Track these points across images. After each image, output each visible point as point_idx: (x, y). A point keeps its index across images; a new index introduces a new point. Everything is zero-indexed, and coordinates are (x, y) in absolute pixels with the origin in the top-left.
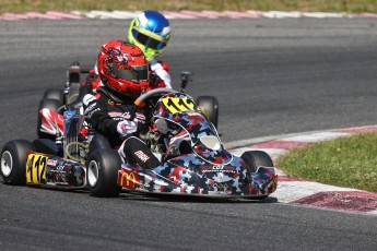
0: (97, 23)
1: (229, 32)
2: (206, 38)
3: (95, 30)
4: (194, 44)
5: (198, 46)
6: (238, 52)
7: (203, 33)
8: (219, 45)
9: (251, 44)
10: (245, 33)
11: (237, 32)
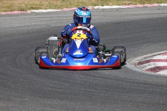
0: (98, 11)
1: (147, 12)
2: (139, 14)
3: (98, 13)
4: (135, 17)
5: (136, 18)
6: (152, 19)
7: (138, 12)
8: (144, 17)
9: (156, 16)
10: (154, 12)
11: (151, 12)
